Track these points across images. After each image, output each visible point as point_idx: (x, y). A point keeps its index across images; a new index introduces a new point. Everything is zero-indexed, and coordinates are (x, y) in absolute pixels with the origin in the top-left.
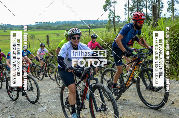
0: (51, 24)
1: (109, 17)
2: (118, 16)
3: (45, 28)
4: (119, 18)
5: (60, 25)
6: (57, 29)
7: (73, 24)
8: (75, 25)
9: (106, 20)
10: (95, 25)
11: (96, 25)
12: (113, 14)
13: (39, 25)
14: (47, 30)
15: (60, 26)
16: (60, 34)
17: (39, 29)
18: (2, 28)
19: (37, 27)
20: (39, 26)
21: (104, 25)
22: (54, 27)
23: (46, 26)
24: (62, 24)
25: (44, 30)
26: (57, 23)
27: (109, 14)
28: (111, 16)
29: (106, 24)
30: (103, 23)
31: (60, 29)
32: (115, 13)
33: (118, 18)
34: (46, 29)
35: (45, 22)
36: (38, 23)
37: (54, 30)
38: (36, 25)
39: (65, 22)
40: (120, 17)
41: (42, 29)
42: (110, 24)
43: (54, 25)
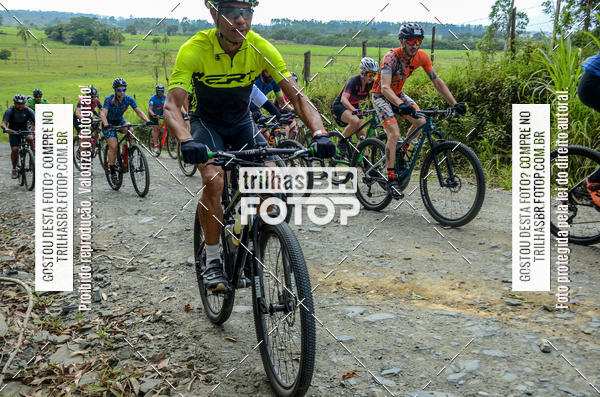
0: (316, 27)
1: (492, 15)
2: (522, 15)
3: (298, 39)
4: (524, 20)
5: (340, 31)
6: (330, 43)
7: (379, 31)
8: (386, 35)
9: (481, 26)
10: (443, 38)
11: (445, 41)
12: (507, 8)
13: (283, 28)
14: (302, 43)
15: (340, 36)
16: (339, 58)
17: (282, 38)
18: (185, 30)
19: (274, 33)
20: (282, 32)
21: (471, 40)
22: (323, 35)
23: (301, 33)
24: (348, 31)
25: (292, 43)
26: (333, 24)
27: (494, 7)
28: (500, 12)
29: (479, 40)
30: (469, 35)
31: (338, 44)
32: (513, 4)
33: (521, 20)
34: (300, 42)
35: (300, 19)
36: (278, 20)
37: (323, 44)
38: (274, 27)
39: (357, 23)
40: (527, 19)
41: (290, 39)
42: (492, 36)
43: (323, 31)
